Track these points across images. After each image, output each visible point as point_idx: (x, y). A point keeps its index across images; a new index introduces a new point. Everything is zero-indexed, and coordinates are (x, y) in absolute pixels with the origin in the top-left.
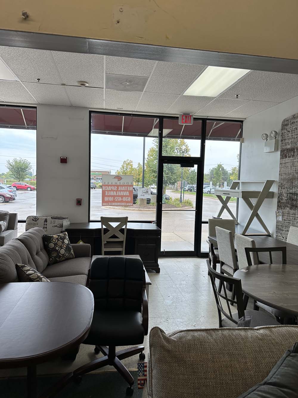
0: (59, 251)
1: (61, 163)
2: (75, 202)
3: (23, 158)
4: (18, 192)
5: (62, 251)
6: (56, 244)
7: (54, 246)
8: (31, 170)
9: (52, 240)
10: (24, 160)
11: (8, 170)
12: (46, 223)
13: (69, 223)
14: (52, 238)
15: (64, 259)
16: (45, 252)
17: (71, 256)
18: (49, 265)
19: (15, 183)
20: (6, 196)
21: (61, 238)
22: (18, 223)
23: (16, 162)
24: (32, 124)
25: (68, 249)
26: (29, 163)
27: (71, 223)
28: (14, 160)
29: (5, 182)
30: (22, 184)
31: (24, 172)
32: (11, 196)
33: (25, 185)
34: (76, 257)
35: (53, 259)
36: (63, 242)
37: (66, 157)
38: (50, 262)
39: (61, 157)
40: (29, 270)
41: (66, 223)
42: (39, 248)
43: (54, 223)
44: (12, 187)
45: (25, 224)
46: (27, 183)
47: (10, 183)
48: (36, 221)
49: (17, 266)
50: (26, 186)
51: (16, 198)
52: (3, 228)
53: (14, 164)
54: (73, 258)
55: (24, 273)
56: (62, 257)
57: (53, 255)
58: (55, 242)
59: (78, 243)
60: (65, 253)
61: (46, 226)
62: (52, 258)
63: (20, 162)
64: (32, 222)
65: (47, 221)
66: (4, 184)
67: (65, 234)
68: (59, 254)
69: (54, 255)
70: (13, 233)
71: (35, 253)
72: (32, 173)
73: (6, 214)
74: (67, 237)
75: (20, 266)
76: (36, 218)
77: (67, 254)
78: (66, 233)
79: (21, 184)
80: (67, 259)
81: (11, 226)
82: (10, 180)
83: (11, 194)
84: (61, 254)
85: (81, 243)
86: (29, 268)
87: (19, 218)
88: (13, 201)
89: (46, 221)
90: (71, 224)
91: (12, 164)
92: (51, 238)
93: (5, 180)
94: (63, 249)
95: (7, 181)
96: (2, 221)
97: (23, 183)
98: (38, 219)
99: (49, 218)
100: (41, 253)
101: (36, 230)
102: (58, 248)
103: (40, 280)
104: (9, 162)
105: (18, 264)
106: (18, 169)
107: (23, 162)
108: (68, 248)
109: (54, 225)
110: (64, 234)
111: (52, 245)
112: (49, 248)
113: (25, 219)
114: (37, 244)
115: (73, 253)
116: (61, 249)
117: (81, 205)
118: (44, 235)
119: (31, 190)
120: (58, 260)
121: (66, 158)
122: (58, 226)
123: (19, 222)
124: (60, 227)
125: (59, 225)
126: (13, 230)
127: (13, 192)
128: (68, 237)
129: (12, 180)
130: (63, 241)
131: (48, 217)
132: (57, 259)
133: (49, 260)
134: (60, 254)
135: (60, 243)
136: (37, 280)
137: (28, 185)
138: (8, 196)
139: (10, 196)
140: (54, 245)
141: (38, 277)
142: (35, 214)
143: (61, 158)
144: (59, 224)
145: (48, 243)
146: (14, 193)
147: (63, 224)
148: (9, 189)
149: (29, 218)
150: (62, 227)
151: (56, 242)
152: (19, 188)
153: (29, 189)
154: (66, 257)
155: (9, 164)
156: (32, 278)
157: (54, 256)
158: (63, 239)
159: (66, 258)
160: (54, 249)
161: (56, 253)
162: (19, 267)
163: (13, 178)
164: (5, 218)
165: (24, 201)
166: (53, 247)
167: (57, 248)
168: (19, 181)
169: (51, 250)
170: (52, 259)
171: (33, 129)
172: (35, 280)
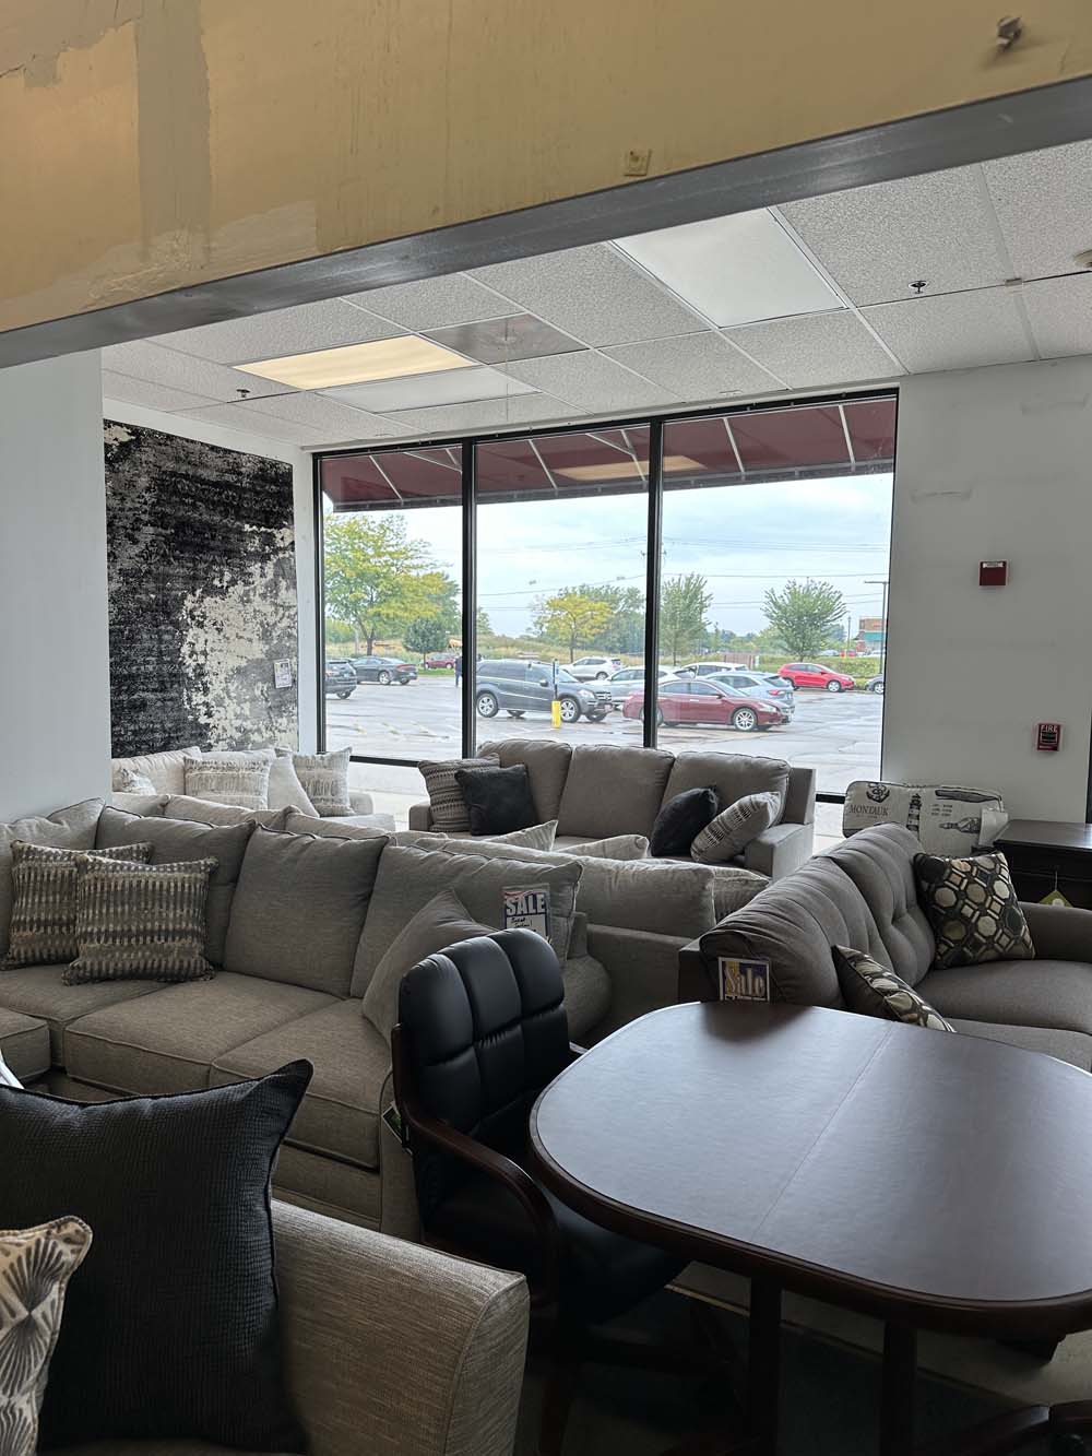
0: (974, 920)
1: (981, 587)
2: (1030, 739)
3: (817, 580)
4: (800, 697)
5: (987, 926)
6: (961, 895)
7: (955, 899)
8: (843, 622)
9: (946, 875)
10: (819, 587)
11: (767, 623)
12: (915, 812)
13: (1005, 818)
14: (948, 871)
15: (991, 954)
16: (920, 915)
17: (1021, 949)
18: (934, 967)
19: (790, 668)
20: (761, 710)
21: (981, 874)
22: (817, 803)
23: (794, 594)
24: (876, 451)
25: (1007, 919)
26: (837, 595)
27: (1012, 818)
28: (789, 588)
29: (757, 665)
30: (810, 668)
31: (817, 627)
32: (778, 709)
33: (823, 673)
34: (1039, 957)
35: (950, 947)
36: (990, 891)
37: (1004, 563)
38: (939, 957)
39: (982, 564)
40: (880, 976)
41: (993, 818)
42: (903, 899)
43: (947, 815)
44: (781, 679)
45: (841, 806)
46: (828, 666)
47: (774, 666)
48: (880, 801)
49: (835, 951)
50: (823, 677)
51: (792, 716)
52: (772, 816)
53: (787, 602)
54: (1028, 959)
55: (862, 982)
56: (984, 947)
57: (948, 935)
58: (959, 886)
59: (1044, 900)
60: (996, 932)
61: (915, 822)
62: (946, 944)
63: (808, 595)
64: (866, 803)
65: (919, 807)
66: (755, 669)
67: (997, 861)
68: (972, 935)
69: (956, 933)
70: (801, 834)
71: (888, 918)
72: (846, 630)
73: (778, 770)
74: (1006, 873)
75: (847, 956)
76: (879, 792)
77: (1004, 940)
78: (1001, 856)
79: (806, 670)
80: (1006, 958)
81: (794, 812)
82: (771, 656)
83: (777, 702)
84: (980, 934)
85: (1057, 903)
86: (877, 968)
87: (820, 785)
88: (783, 728)
89: (916, 802)
90: (1012, 822)
91: (780, 601)
92: (945, 869)
93: (757, 658)
94: (990, 915)
95: (762, 661)
96: (768, 794)
97: (814, 667)
98: (887, 795)
99: (927, 795)
100: (908, 919)
101: (887, 833)
102: (972, 911)
103: (921, 1020)
104: (771, 595)
105: (839, 947)
106: (799, 618)
107: (817, 592)
108: (1007, 916)
109: (945, 820)
110: (992, 859)
111: (946, 896)
112: (938, 905)
113: (841, 791)
114: (896, 885)
115: (1027, 937)
116: (980, 916)
117: (1055, 749)
118: (917, 855)
119: (840, 691)
120: (971, 954)
121: (1001, 565)
122: (960, 825)
123: (821, 798)
124: (970, 831)
125: (965, 824)
126: (800, 826)
127: (782, 696)
128: (1011, 874)
129: (779, 655)
130: (991, 885)
131: (924, 790)
132: (965, 949)
133: (937, 953)
134: (976, 934)
135: (977, 892)
136: (909, 1016)
137: (831, 671)
138: (767, 708)
139: (774, 710)
140: (954, 897)
141: (915, 1007)
142: (874, 776)
143: (985, 565)
144: (966, 819)
145: (934, 885)
146: (786, 698)
147: (980, 820)
148: (771, 687)
149: (856, 788)
150: (978, 832)
151: (962, 888)
152: (802, 682)
153: (834, 686)
154: (1001, 950)
155: (772, 601)
156: (896, 1008)
157: (952, 938)
158: (990, 877)
159: (1001, 953)
160: (954, 913)
161: (963, 927)
162: (844, 957)
163: (780, 650)
164: (777, 782)
165: (817, 728)
166: (953, 904)
167: (967, 911)
168: (801, 661)
169: (943, 912)
170: (946, 948)
171: (881, 469)
172: (905, 1017)
